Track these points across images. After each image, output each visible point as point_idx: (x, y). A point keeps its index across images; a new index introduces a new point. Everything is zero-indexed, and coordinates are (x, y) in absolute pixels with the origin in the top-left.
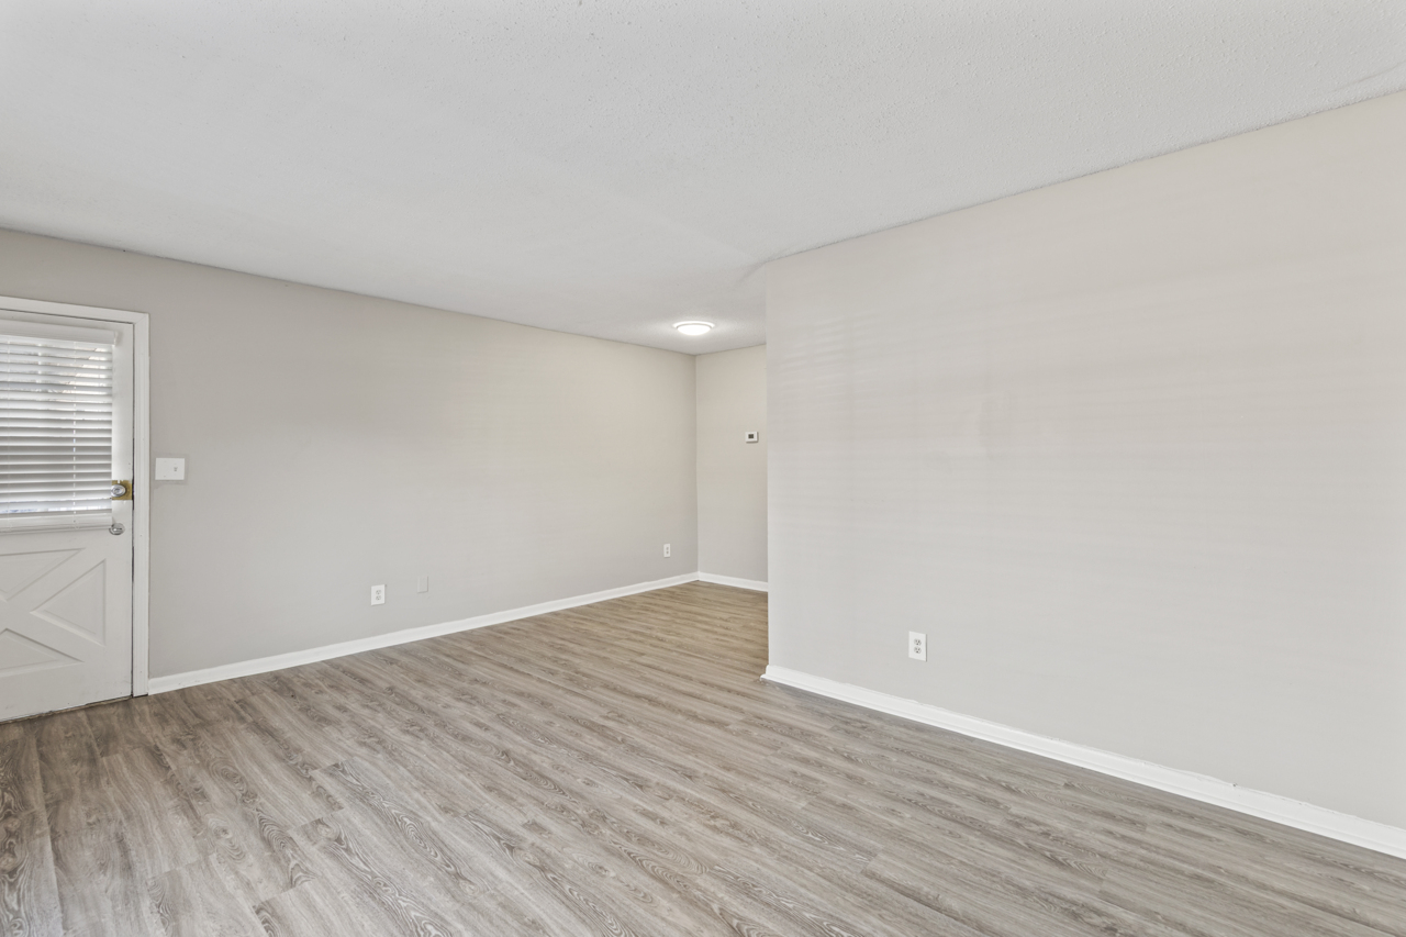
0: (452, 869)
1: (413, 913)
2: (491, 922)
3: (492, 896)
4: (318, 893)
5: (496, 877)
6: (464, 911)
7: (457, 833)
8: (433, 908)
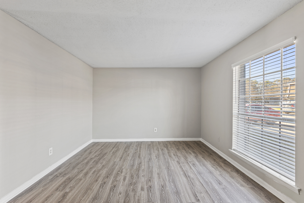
0: (163, 189)
1: (172, 184)
2: (163, 177)
3: (160, 180)
4: (187, 198)
5: (157, 183)
6: (165, 180)
7: (156, 197)
8: (169, 184)
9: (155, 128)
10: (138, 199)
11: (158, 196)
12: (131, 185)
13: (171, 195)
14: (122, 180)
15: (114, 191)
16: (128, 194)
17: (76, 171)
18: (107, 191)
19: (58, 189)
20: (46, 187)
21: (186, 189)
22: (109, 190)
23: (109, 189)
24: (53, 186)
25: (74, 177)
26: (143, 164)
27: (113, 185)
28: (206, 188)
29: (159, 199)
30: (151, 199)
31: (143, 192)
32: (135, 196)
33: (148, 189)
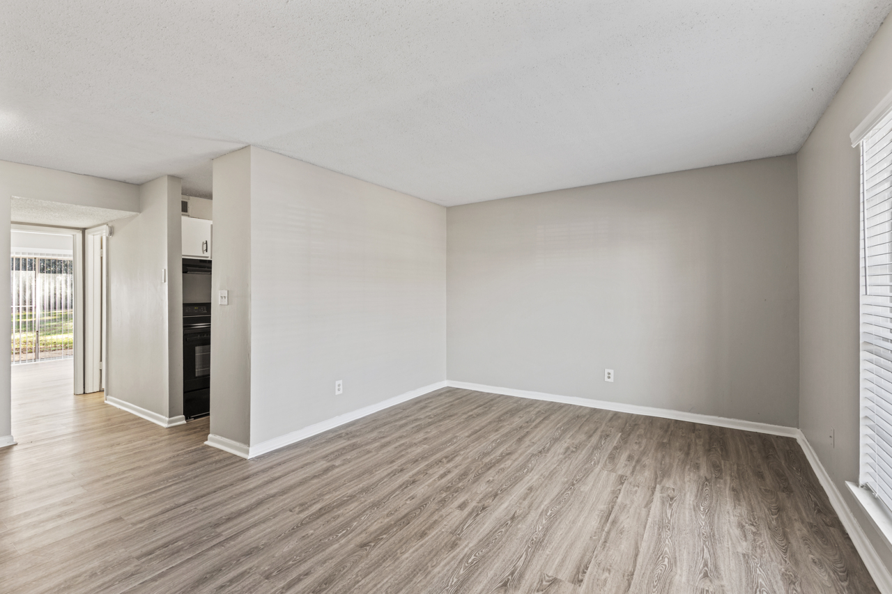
0: (509, 523)
1: (544, 522)
2: (535, 500)
3: (520, 504)
5: (508, 506)
6: (534, 508)
7: (477, 532)
8: (537, 518)
9: (607, 371)
10: (436, 520)
11: (484, 530)
12: (446, 491)
13: (516, 540)
14: (437, 476)
17: (374, 434)
19: (327, 456)
20: (315, 449)
21: (572, 545)
24: (325, 449)
25: (362, 446)
26: (514, 457)
28: (638, 566)
30: (462, 531)
31: (457, 512)
32: (434, 512)
33: (473, 511)
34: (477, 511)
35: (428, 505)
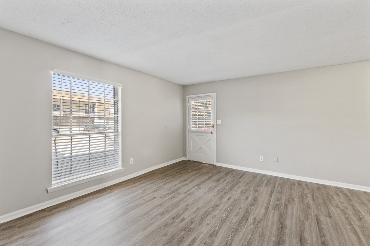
10: (194, 213)
12: (191, 228)
14: (197, 240)
15: (213, 230)
16: (200, 221)
18: (222, 234)
22: (219, 233)
23: (218, 235)
27: (213, 238)
29: (178, 208)
30: (184, 209)
31: (185, 217)
32: (196, 217)
33: (179, 217)
34: (177, 217)
35: (199, 220)
